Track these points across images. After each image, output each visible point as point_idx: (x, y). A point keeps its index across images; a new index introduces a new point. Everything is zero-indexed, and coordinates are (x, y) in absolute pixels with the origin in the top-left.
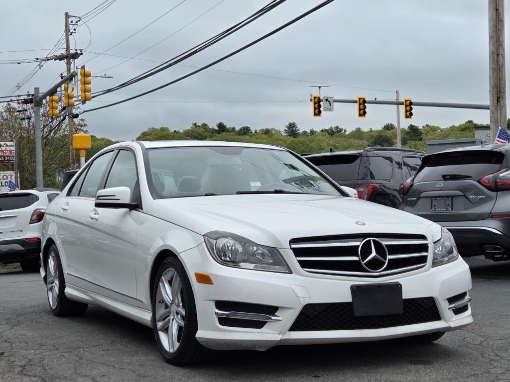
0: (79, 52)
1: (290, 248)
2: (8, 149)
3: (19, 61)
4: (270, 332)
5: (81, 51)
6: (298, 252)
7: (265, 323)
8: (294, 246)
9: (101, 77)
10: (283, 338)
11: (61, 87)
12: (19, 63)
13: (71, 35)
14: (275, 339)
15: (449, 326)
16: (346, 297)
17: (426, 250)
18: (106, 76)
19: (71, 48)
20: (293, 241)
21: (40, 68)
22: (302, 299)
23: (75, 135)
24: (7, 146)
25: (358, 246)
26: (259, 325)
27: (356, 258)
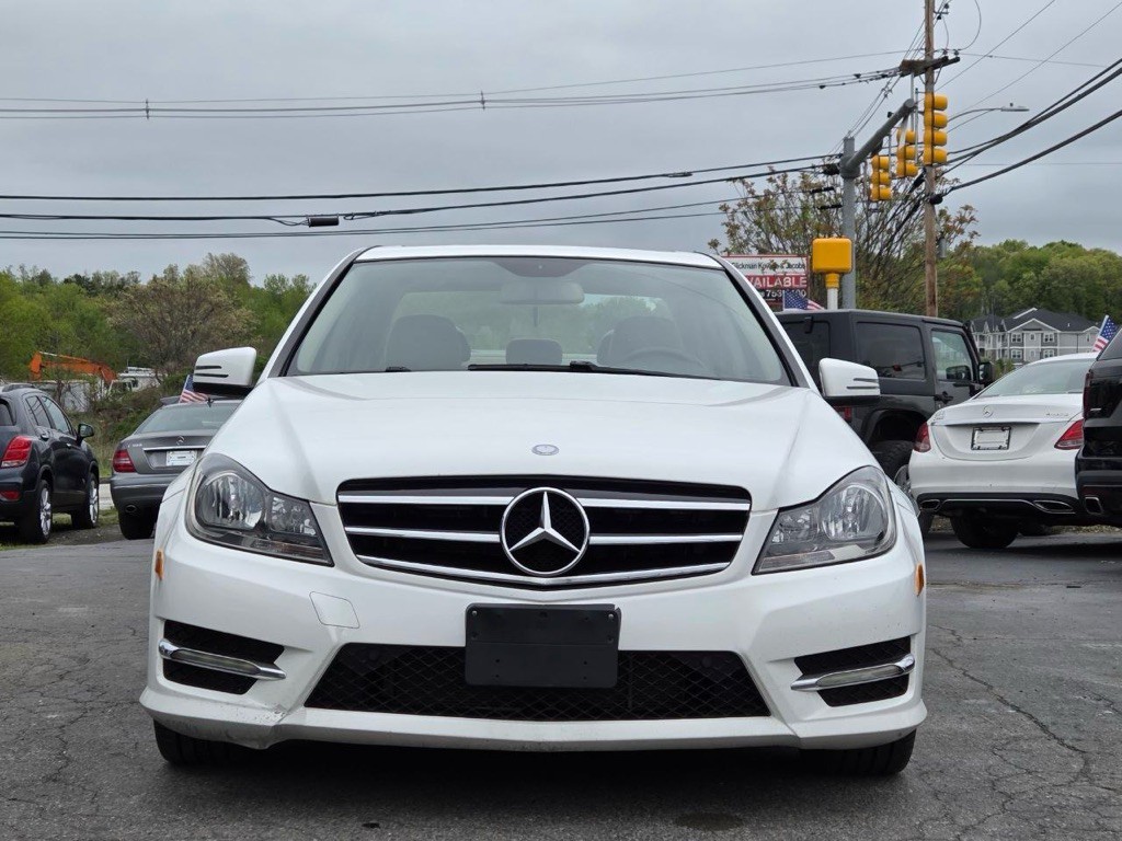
0: (951, 56)
1: (335, 502)
2: (790, 272)
3: (821, 82)
4: (258, 704)
5: (956, 53)
6: (350, 514)
7: (252, 682)
8: (345, 498)
9: (1002, 110)
10: (283, 722)
11: (890, 136)
12: (822, 87)
13: (939, 18)
14: (262, 723)
15: (791, 733)
16: (452, 634)
17: (740, 527)
18: (1015, 107)
19: (935, 48)
20: (348, 486)
21: (886, 96)
22: (332, 630)
23: (817, 241)
24: (790, 266)
25: (505, 506)
26: (239, 685)
27: (492, 538)
